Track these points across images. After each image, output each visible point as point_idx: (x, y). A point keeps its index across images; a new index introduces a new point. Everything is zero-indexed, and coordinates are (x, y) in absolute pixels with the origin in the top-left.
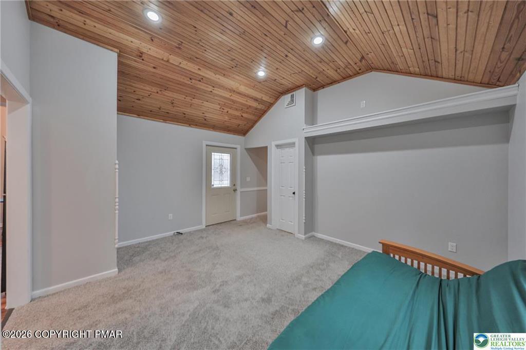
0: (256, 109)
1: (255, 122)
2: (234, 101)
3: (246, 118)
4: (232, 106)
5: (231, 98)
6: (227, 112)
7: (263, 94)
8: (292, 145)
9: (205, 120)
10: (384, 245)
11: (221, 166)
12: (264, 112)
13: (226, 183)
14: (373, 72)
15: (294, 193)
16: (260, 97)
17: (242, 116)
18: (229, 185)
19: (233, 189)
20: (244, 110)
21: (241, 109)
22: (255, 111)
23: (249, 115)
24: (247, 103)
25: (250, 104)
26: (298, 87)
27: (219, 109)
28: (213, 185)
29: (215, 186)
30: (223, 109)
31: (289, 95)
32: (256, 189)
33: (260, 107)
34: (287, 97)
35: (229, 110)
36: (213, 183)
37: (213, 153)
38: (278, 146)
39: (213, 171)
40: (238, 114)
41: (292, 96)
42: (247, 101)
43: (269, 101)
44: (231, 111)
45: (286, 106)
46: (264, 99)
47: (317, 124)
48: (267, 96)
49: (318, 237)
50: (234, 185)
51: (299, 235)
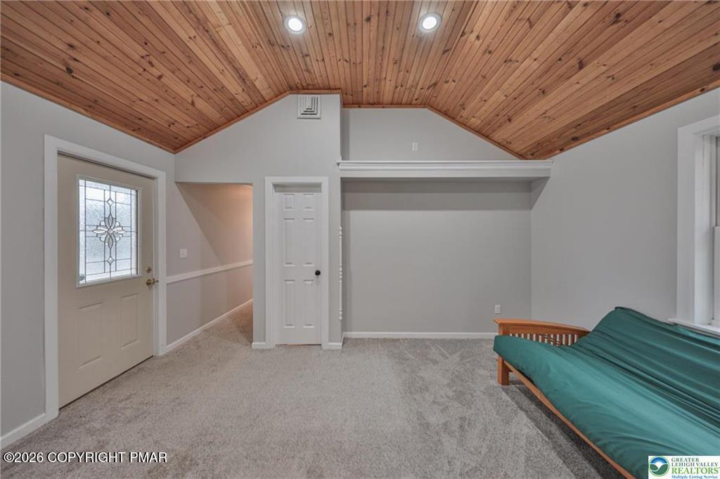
0: (233, 99)
1: (214, 128)
2: (192, 58)
3: (200, 112)
4: (184, 69)
5: (191, 45)
6: (160, 77)
7: (261, 72)
8: (316, 187)
9: (69, 71)
10: (501, 325)
11: (110, 220)
12: (242, 112)
13: (126, 267)
14: (426, 109)
15: (318, 273)
16: (253, 77)
17: (193, 104)
18: (134, 272)
19: (146, 279)
20: (205, 89)
21: (199, 84)
22: (229, 103)
23: (209, 107)
24: (220, 77)
25: (225, 83)
26: (329, 89)
27: (137, 57)
28: (83, 278)
29: (89, 279)
30: (150, 63)
31: (308, 98)
32: (199, 273)
33: (242, 98)
34: (305, 100)
35: (168, 73)
36: (82, 272)
37: (81, 182)
38: (278, 187)
39: (82, 235)
40: (185, 95)
41: (314, 102)
42: (222, 72)
43: (263, 93)
44: (170, 80)
45: (299, 115)
46: (257, 83)
47: (348, 159)
48: (267, 81)
49: (354, 337)
50: (149, 270)
51: (330, 344)
